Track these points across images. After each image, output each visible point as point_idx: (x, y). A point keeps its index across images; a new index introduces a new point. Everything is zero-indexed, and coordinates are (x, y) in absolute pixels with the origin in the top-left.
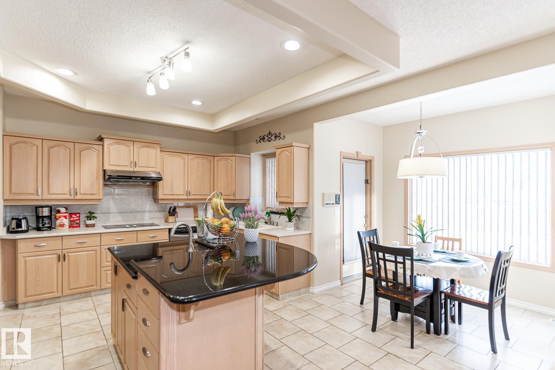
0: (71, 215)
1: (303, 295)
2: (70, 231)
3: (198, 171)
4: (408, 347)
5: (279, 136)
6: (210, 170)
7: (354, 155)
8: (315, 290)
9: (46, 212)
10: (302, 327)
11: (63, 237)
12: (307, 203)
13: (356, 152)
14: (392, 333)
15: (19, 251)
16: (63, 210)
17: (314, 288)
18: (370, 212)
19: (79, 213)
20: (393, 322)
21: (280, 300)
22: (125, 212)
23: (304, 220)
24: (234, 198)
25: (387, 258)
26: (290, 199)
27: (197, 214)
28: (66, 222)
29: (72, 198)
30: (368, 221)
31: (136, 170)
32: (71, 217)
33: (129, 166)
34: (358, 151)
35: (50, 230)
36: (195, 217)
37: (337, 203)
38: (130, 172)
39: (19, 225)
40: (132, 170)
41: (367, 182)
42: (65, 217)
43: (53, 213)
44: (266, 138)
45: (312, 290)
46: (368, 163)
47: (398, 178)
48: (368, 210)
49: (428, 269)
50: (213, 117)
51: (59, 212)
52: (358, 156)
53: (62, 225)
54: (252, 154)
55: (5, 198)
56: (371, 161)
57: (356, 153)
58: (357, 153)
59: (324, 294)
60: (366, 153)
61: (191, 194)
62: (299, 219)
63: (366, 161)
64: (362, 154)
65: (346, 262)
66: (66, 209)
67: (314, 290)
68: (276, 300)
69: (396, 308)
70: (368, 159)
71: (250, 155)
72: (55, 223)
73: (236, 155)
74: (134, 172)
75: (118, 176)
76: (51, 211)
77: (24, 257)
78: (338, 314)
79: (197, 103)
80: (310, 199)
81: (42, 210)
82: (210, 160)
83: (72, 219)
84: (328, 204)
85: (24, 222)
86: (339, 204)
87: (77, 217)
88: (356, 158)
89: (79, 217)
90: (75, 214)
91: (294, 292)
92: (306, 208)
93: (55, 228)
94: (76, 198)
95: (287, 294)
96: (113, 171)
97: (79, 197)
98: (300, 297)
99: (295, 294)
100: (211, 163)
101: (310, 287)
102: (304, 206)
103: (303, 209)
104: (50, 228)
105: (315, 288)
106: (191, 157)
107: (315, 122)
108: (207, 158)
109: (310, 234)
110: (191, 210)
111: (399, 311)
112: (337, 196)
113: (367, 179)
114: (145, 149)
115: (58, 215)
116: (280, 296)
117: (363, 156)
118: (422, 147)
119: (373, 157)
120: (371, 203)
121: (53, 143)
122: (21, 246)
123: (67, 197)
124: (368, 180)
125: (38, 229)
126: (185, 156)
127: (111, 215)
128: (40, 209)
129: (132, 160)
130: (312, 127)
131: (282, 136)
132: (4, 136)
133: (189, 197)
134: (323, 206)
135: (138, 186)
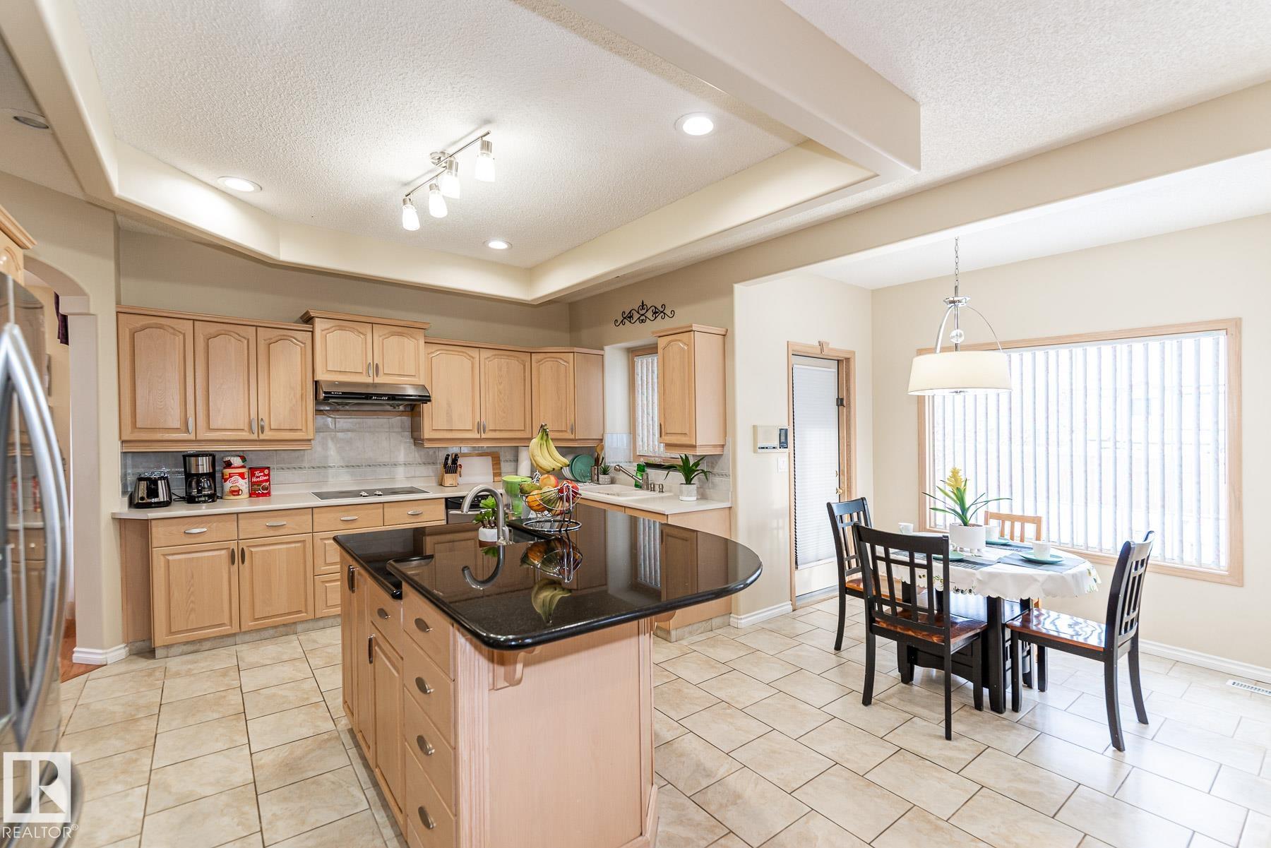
0: (252, 471)
1: (719, 631)
2: (251, 504)
3: (500, 383)
4: (940, 737)
5: (662, 312)
6: (524, 380)
7: (813, 347)
8: (743, 621)
9: (203, 466)
10: (721, 694)
11: (240, 515)
12: (723, 446)
13: (819, 342)
14: (905, 709)
15: (155, 543)
16: (236, 461)
17: (739, 617)
18: (847, 464)
19: (268, 468)
20: (904, 685)
21: (673, 640)
22: (358, 466)
23: (717, 480)
24: (572, 437)
25: (892, 557)
26: (687, 438)
27: (500, 468)
28: (243, 484)
29: (255, 437)
30: (844, 483)
31: (377, 380)
32: (253, 475)
33: (364, 373)
34: (823, 339)
35: (213, 501)
36: (495, 475)
37: (783, 444)
38: (367, 385)
39: (153, 492)
40: (370, 380)
41: (839, 402)
42: (242, 475)
43: (217, 468)
44: (636, 316)
45: (736, 620)
46: (843, 365)
47: (910, 394)
48: (843, 460)
49: (978, 579)
50: (530, 273)
51: (229, 465)
52: (822, 350)
53: (236, 492)
54: (606, 348)
55: (124, 438)
56: (848, 360)
57: (818, 344)
58: (821, 344)
59: (760, 629)
60: (838, 345)
61: (487, 429)
62: (707, 478)
63: (838, 360)
64: (830, 346)
65: (801, 564)
66: (243, 459)
67: (739, 621)
68: (664, 642)
69: (909, 658)
70: (842, 356)
71: (603, 349)
72: (222, 487)
73: (576, 349)
74: (375, 385)
75: (343, 393)
76: (213, 465)
77: (164, 555)
78: (791, 669)
79: (498, 245)
80: (729, 439)
81: (197, 461)
82: (523, 361)
83: (254, 480)
84: (763, 448)
85: (161, 486)
86: (786, 448)
87: (265, 475)
88: (819, 355)
89: (269, 475)
90: (262, 469)
91: (700, 625)
92: (721, 455)
93: (221, 498)
94: (262, 437)
95: (687, 629)
96: (333, 384)
97: (267, 435)
98: (711, 634)
99: (702, 629)
100: (524, 366)
101: (731, 615)
102: (717, 452)
103: (714, 459)
104: (213, 498)
105: (742, 617)
106: (485, 354)
107: (736, 283)
108: (518, 358)
109: (730, 508)
110: (487, 461)
111: (917, 665)
112: (783, 432)
113: (840, 397)
114: (394, 339)
115: (227, 471)
116: (673, 633)
117: (832, 349)
118: (959, 331)
119: (854, 353)
120: (849, 445)
121: (213, 328)
122: (159, 535)
123: (245, 435)
124: (842, 400)
125: (190, 500)
126: (474, 353)
127: (330, 471)
128: (193, 459)
129: (370, 360)
130: (731, 292)
131: (668, 312)
132: (120, 315)
133: (484, 436)
134: (755, 451)
135: (381, 413)
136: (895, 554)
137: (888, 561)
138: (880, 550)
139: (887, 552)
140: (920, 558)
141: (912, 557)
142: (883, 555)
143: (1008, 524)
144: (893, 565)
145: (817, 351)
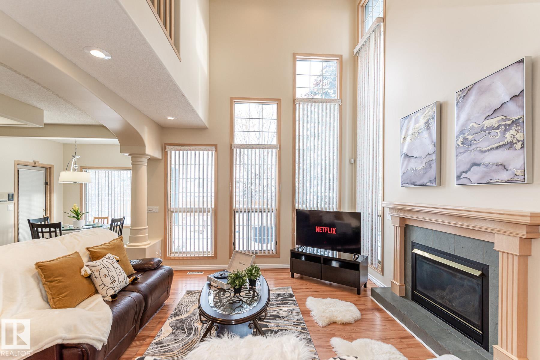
7: (31, 163)
13: (34, 161)
18: (50, 206)
30: (48, 213)
34: (35, 160)
37: (11, 200)
41: (46, 183)
46: (48, 170)
48: (48, 205)
52: (35, 164)
56: (50, 168)
60: (45, 161)
63: (46, 168)
64: (40, 163)
70: (47, 166)
84: (5, 201)
86: (13, 201)
88: (35, 165)
112: (11, 195)
113: (46, 181)
117: (40, 164)
119: (53, 166)
120: (50, 199)
124: (47, 183)
136: (44, 230)
137: (42, 232)
138: (40, 230)
139: (42, 230)
140: (52, 230)
141: (50, 230)
142: (41, 231)
143: (100, 220)
144: (44, 233)
145: (33, 164)
